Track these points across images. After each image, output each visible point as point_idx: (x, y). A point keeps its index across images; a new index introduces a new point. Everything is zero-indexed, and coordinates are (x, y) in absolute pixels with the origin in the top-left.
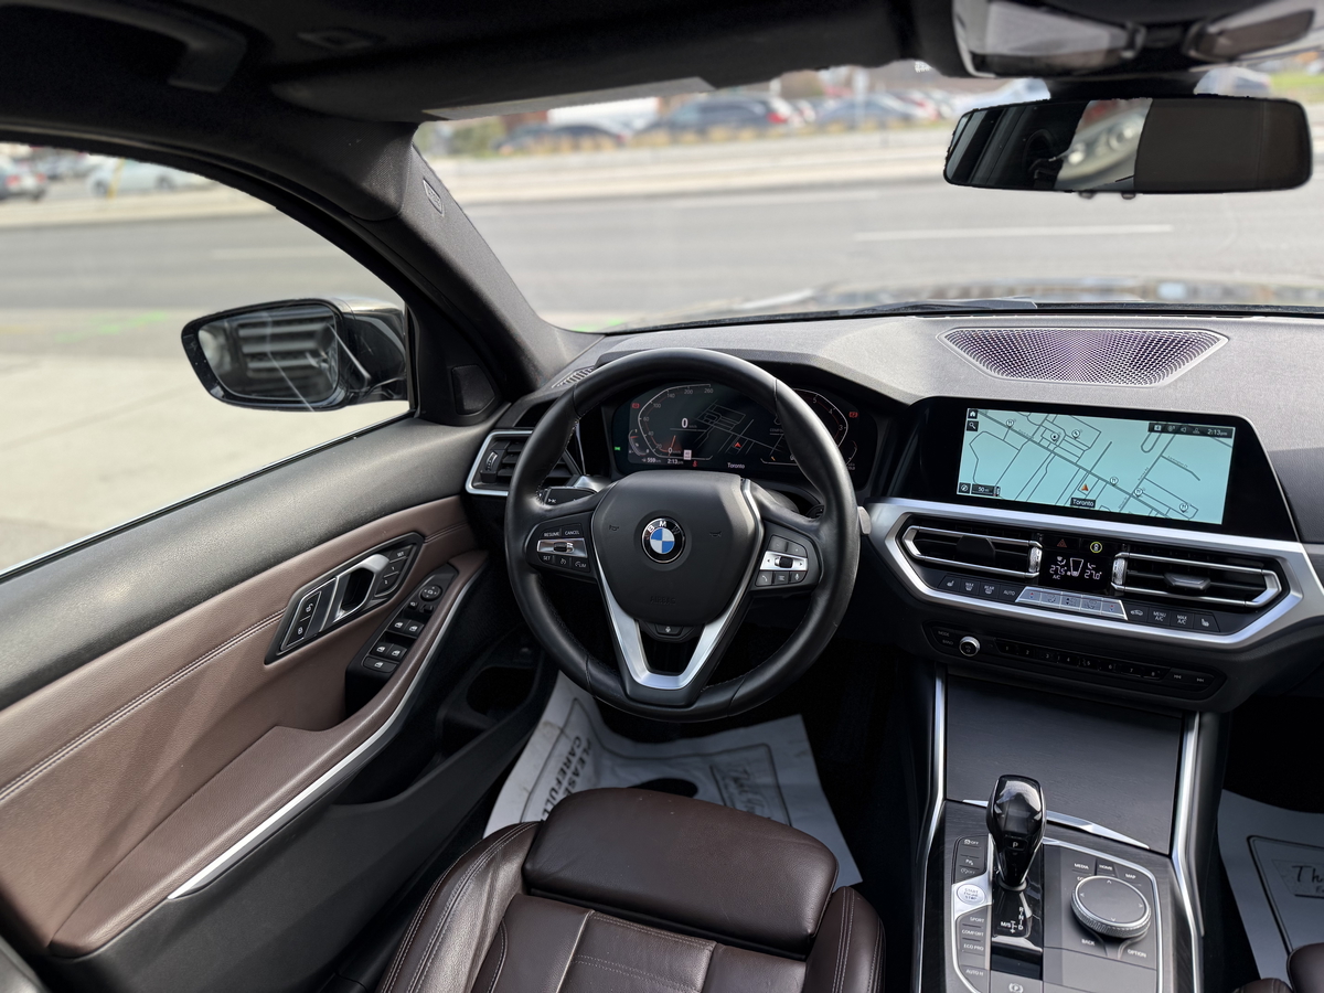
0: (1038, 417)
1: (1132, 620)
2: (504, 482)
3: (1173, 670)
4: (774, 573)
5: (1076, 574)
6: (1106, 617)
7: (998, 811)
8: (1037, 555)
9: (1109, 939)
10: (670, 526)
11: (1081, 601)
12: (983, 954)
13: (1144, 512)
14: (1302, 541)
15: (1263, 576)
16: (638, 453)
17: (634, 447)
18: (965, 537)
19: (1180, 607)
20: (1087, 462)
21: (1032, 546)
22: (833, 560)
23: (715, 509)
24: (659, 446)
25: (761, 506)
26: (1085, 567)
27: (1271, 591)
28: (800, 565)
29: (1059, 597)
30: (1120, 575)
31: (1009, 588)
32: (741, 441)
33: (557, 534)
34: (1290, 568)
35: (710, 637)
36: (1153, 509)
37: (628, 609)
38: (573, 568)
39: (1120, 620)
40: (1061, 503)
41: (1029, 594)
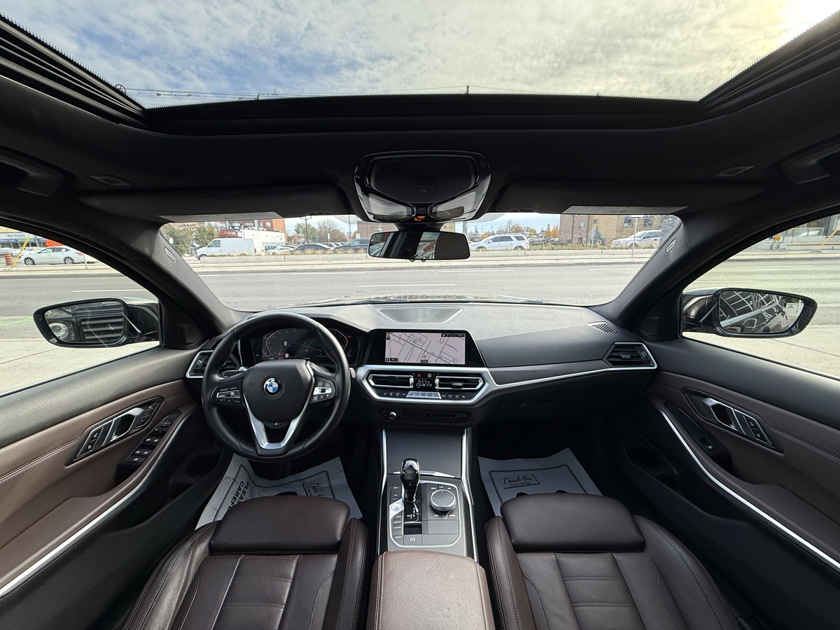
0: (408, 334)
1: (443, 399)
2: (202, 372)
3: (456, 414)
4: (319, 396)
5: (424, 385)
6: (435, 399)
7: (404, 473)
8: (412, 380)
9: (443, 512)
10: (276, 381)
11: (427, 394)
12: (401, 529)
13: (443, 363)
14: (487, 367)
15: (478, 379)
16: (266, 356)
17: (265, 353)
18: (389, 376)
19: (456, 393)
20: (424, 348)
21: (410, 377)
22: (341, 388)
23: (295, 372)
24: (275, 353)
25: (314, 370)
26: (427, 383)
27: (481, 384)
28: (328, 391)
29: (419, 394)
30: (437, 384)
31: (403, 393)
32: (308, 349)
33: (226, 389)
34: (485, 376)
35: (294, 425)
36: (445, 361)
37: (258, 417)
38: (234, 403)
39: (439, 399)
40: (418, 362)
41: (411, 394)
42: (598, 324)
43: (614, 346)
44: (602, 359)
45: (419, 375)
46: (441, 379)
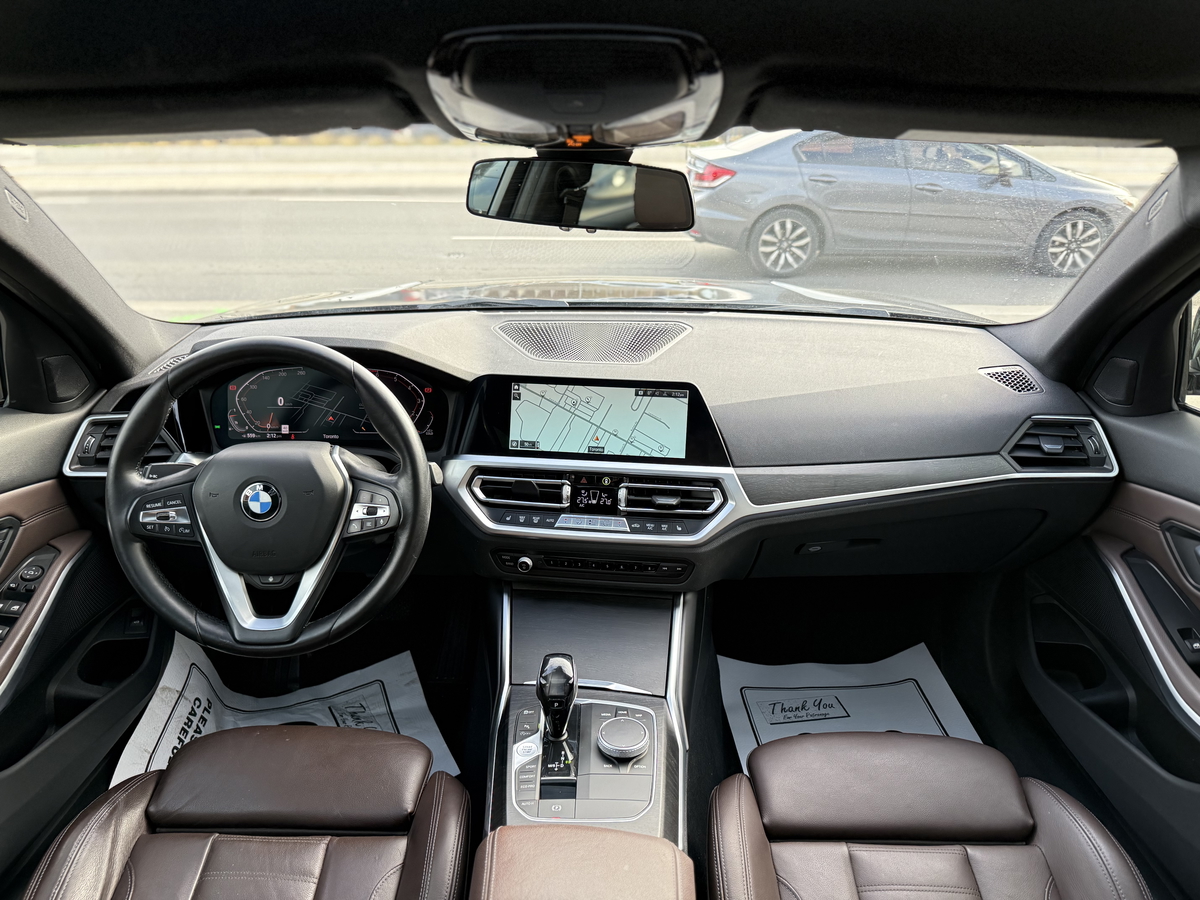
1: (633, 531)
3: (662, 564)
4: (362, 521)
5: (594, 502)
6: (615, 531)
7: (543, 682)
8: (567, 490)
9: (621, 760)
10: (266, 489)
11: (599, 521)
12: (534, 789)
13: (637, 453)
14: (734, 467)
15: (712, 492)
16: (238, 430)
17: (234, 423)
18: (516, 481)
19: (664, 518)
20: (597, 420)
21: (563, 484)
22: (410, 505)
23: (307, 473)
24: (258, 423)
25: (349, 467)
26: (600, 496)
27: (717, 502)
28: (384, 512)
29: (584, 520)
30: (623, 500)
31: (550, 516)
32: (334, 415)
33: (159, 505)
34: (727, 484)
35: (309, 581)
36: (642, 451)
37: (232, 566)
38: (177, 534)
39: (626, 532)
40: (581, 451)
41: (565, 519)
42: (994, 370)
43: (1028, 424)
44: (997, 453)
45: (584, 481)
46: (630, 491)
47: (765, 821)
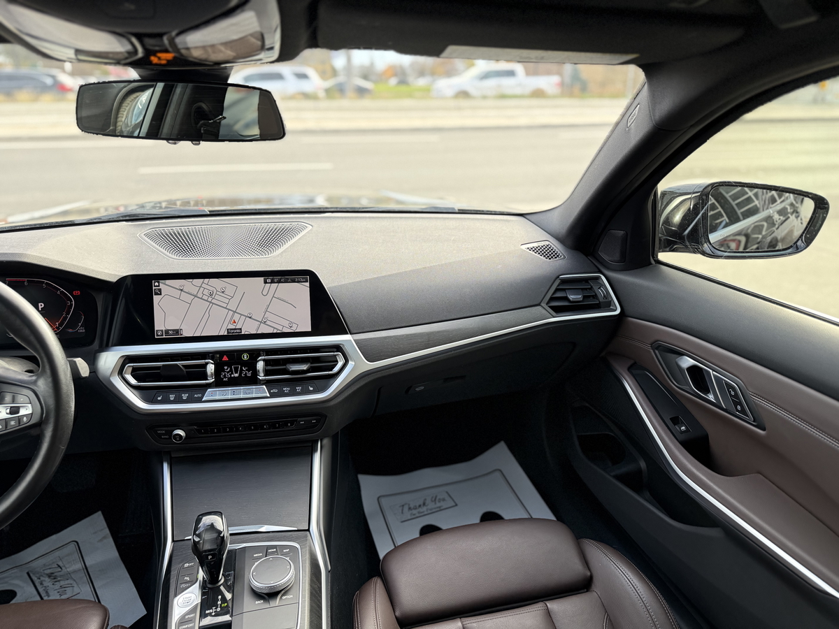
0: (198, 282)
3: (299, 419)
4: (6, 421)
5: (236, 375)
6: (259, 398)
8: (211, 368)
9: (270, 595)
11: (241, 391)
13: (270, 331)
14: (351, 334)
15: (335, 356)
19: (297, 382)
20: (232, 306)
21: (207, 363)
26: (242, 370)
27: (340, 364)
28: (26, 410)
29: (228, 392)
30: (261, 371)
31: (197, 393)
34: (347, 348)
36: (274, 328)
39: (267, 397)
40: (221, 334)
41: (210, 393)
42: (535, 245)
43: (558, 282)
44: (539, 305)
46: (267, 362)
47: (397, 614)
